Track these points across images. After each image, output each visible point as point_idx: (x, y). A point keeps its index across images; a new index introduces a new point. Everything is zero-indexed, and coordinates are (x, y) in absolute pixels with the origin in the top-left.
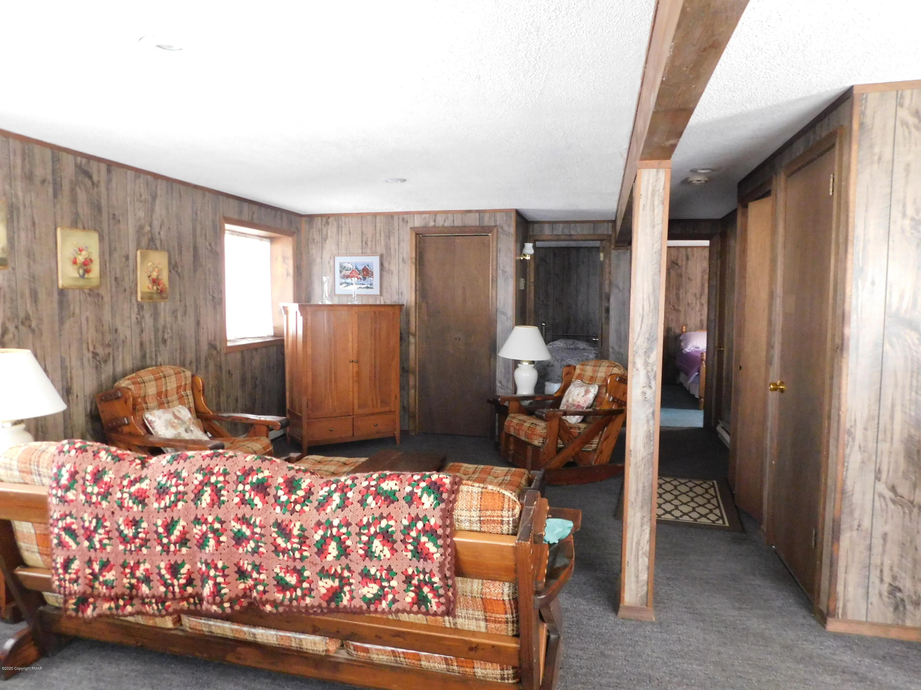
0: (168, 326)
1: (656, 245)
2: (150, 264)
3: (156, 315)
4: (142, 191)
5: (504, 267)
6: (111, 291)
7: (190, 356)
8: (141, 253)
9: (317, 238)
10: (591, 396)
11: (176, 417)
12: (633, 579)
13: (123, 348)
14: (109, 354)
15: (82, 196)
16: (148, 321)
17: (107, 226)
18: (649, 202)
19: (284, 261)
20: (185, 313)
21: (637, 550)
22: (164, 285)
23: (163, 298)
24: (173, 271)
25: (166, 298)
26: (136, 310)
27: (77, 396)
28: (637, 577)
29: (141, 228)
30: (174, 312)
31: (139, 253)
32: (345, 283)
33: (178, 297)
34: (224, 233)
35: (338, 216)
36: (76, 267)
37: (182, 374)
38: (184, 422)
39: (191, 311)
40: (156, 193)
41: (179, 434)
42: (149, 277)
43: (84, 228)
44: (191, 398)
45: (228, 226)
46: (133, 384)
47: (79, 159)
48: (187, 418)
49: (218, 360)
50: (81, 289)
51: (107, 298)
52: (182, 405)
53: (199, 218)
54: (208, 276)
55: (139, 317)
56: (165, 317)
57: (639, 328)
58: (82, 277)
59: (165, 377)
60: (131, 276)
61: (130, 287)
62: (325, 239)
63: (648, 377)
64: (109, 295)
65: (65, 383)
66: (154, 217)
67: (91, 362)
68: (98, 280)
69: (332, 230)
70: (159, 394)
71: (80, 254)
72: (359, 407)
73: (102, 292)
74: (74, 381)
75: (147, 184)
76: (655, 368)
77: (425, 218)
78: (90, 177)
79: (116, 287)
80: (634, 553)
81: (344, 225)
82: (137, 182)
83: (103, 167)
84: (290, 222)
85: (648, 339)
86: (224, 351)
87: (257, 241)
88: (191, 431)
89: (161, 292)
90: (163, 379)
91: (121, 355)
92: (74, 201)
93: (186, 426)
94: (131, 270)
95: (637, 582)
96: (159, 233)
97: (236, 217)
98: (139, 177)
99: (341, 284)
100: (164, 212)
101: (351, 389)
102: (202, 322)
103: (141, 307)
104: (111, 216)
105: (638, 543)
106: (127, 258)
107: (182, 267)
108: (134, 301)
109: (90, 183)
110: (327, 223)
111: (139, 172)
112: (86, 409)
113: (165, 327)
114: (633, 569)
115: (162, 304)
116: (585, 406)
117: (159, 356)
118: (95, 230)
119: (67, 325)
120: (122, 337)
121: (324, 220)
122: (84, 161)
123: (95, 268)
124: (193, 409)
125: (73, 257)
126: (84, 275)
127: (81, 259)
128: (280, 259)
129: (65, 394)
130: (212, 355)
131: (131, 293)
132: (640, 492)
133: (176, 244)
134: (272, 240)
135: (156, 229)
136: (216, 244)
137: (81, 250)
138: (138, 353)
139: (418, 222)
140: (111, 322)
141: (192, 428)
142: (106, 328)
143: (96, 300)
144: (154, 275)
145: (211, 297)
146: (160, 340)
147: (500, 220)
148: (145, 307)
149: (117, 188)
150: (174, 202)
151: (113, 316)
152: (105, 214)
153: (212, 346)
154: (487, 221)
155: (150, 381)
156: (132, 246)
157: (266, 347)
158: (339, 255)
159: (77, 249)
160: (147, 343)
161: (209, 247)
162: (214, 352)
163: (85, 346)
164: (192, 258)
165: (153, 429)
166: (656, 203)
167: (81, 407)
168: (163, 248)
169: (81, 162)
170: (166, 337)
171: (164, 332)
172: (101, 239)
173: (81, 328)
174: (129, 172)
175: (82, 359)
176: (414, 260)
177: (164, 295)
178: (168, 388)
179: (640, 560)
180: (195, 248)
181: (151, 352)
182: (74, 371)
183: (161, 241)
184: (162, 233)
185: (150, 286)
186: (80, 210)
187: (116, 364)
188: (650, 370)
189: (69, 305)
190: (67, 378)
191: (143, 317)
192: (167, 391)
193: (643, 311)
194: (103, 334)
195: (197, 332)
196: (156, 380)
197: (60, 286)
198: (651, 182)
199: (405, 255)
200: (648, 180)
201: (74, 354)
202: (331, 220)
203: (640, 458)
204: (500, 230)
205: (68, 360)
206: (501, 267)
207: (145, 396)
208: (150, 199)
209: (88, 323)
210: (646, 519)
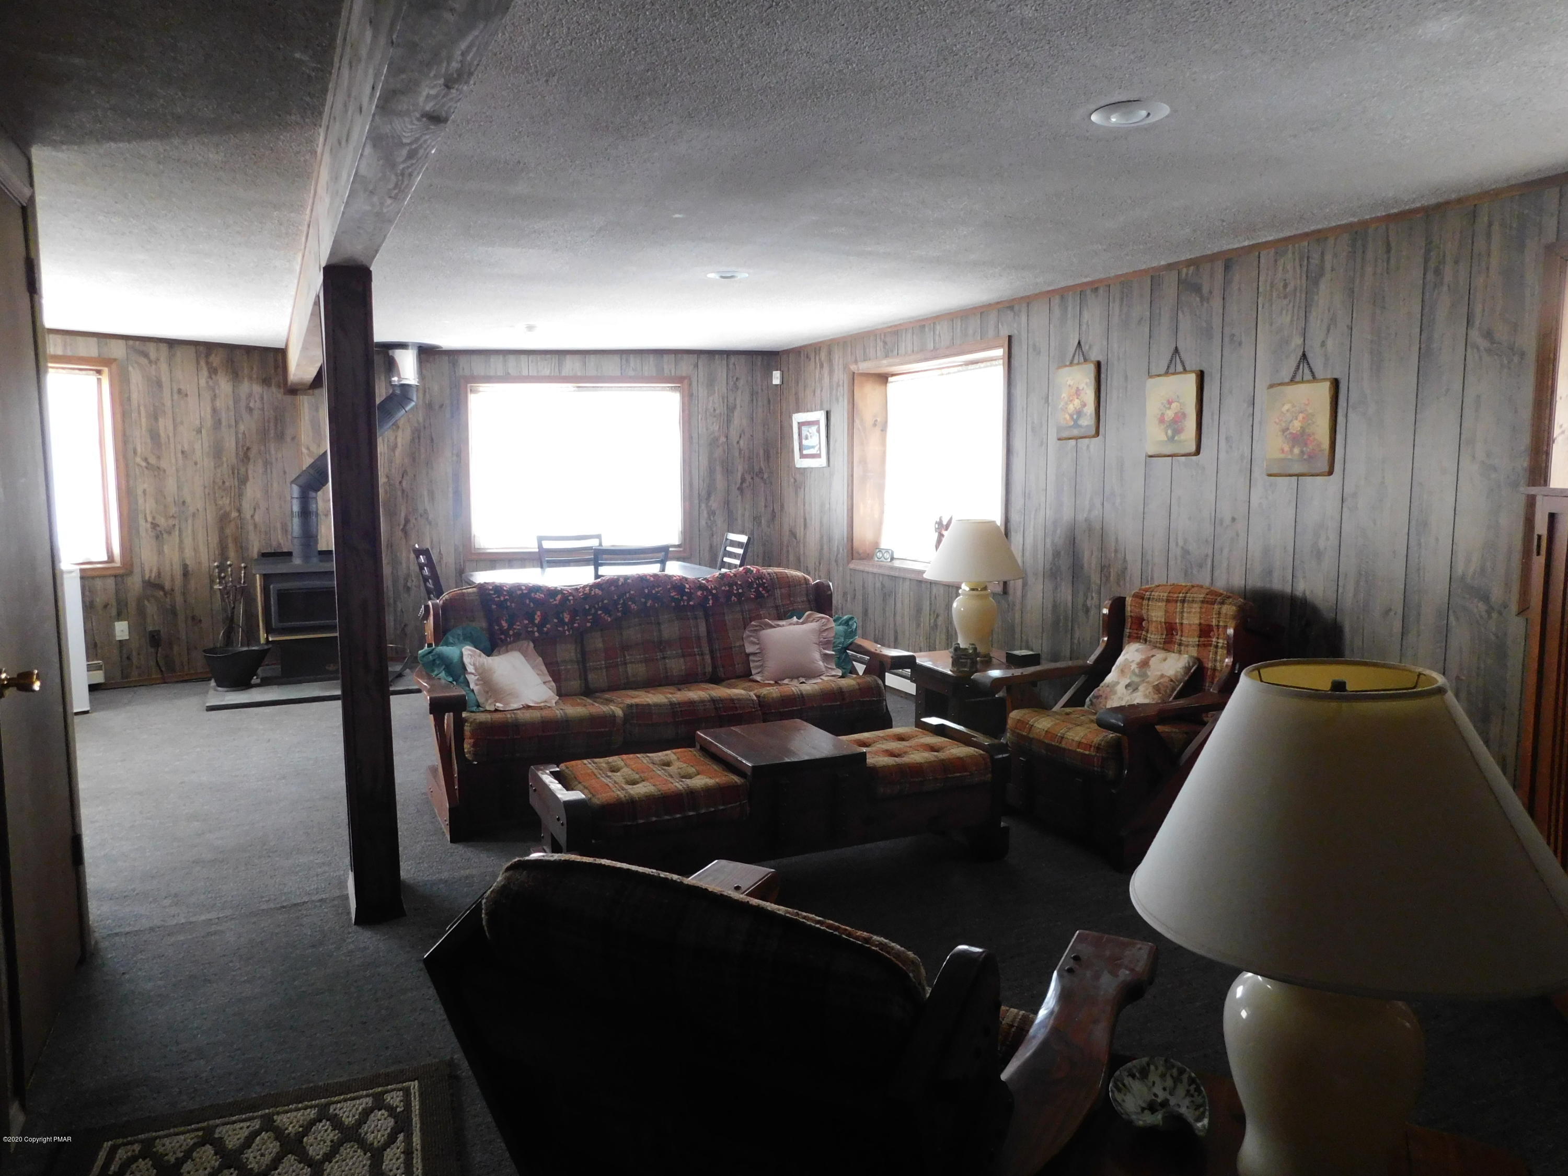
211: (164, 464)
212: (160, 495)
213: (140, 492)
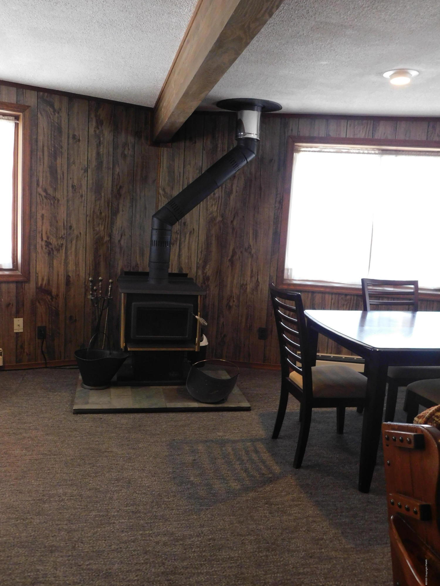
211: (58, 195)
212: (54, 219)
213: (39, 216)
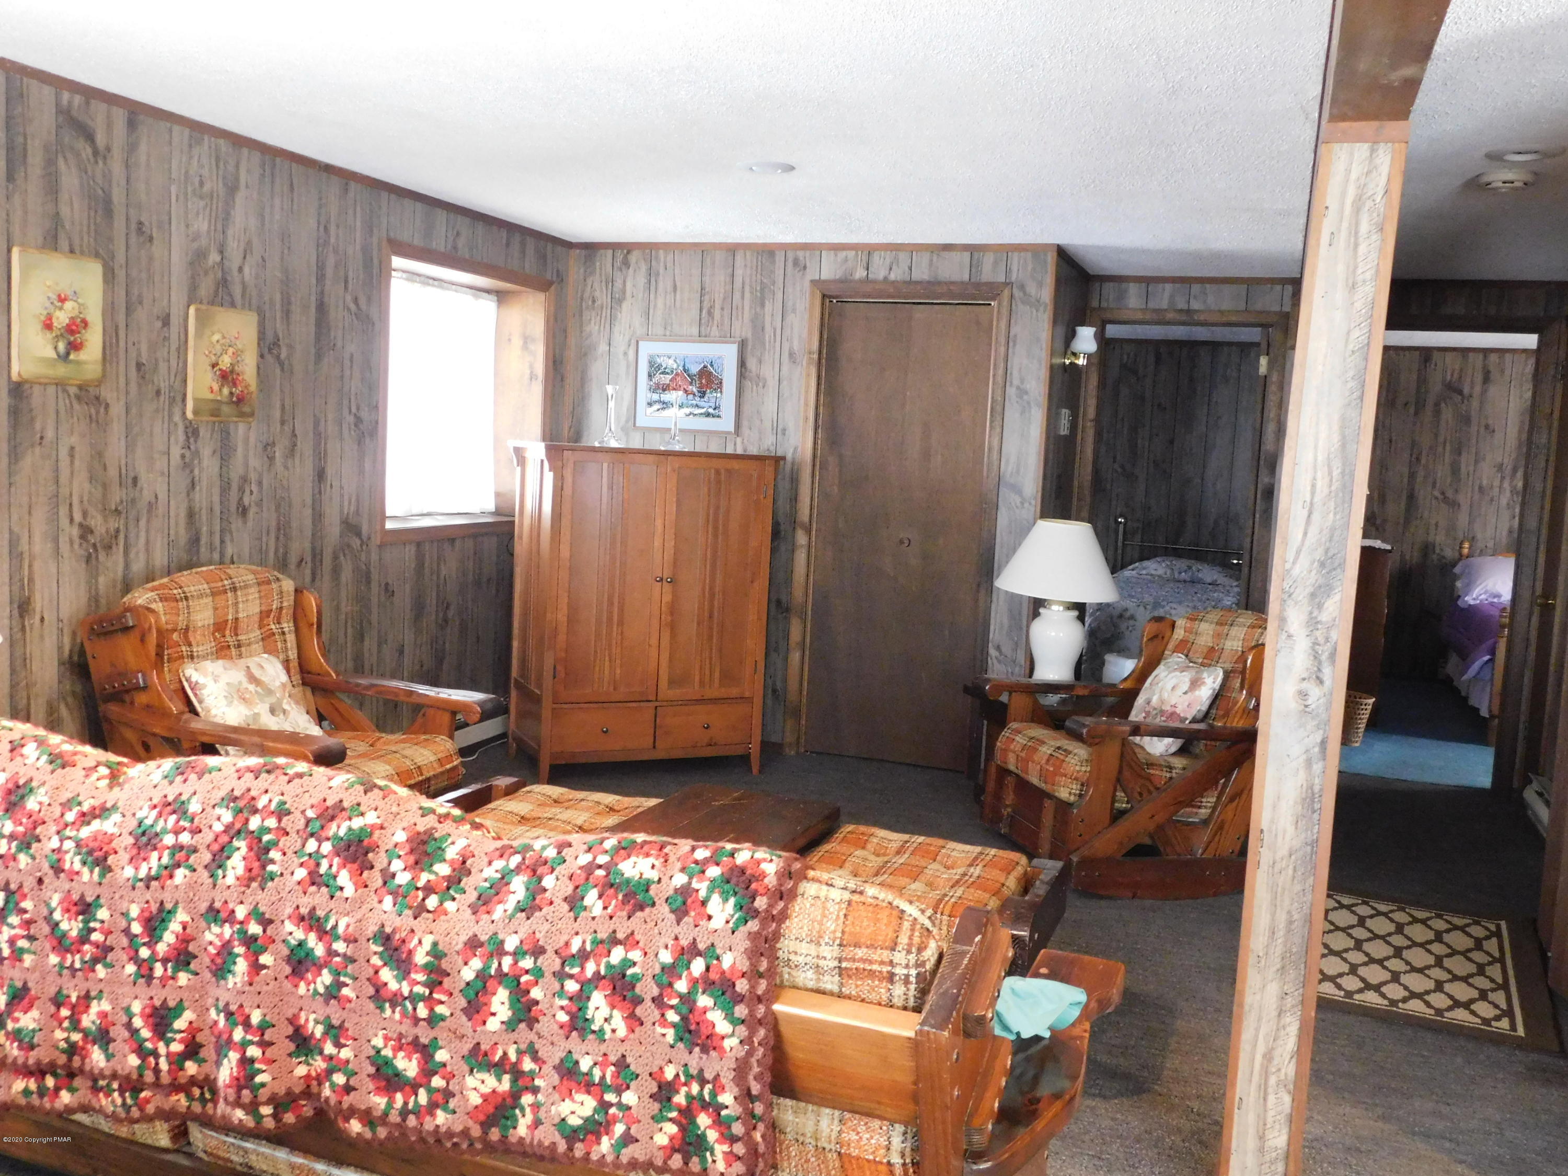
0: (253, 476)
1: (1356, 333)
2: (216, 337)
3: (225, 453)
4: (205, 172)
5: (1022, 381)
6: (127, 393)
7: (300, 546)
8: (197, 310)
9: (602, 297)
10: (1205, 694)
11: (253, 679)
12: (1251, 1143)
13: (148, 521)
14: (118, 531)
15: (70, 180)
16: (208, 465)
17: (123, 249)
18: (1345, 224)
19: (525, 347)
20: (292, 451)
21: (1266, 1074)
22: (247, 387)
23: (242, 415)
24: (269, 358)
25: (252, 414)
26: (181, 437)
27: (42, 619)
28: (1262, 1138)
29: (201, 255)
30: (268, 446)
31: (192, 310)
32: (660, 402)
33: (277, 414)
34: (389, 276)
35: (650, 249)
36: (49, 335)
37: (274, 586)
38: (270, 692)
39: (306, 447)
40: (237, 179)
41: (256, 716)
42: (214, 366)
43: (72, 251)
44: (291, 638)
45: (397, 262)
46: (161, 600)
47: (66, 96)
48: (278, 684)
49: (363, 558)
50: (60, 384)
51: (117, 409)
52: (269, 653)
53: (333, 240)
54: (347, 373)
55: (188, 454)
56: (246, 457)
57: (1300, 536)
58: (65, 357)
59: (234, 589)
60: (174, 362)
61: (171, 387)
62: (618, 301)
63: (1316, 657)
64: (122, 403)
65: (16, 588)
66: (230, 232)
67: (76, 546)
68: (99, 368)
69: (635, 281)
70: (219, 627)
71: (61, 309)
72: (672, 683)
73: (107, 394)
74: (38, 585)
75: (218, 159)
76: (1334, 635)
77: (846, 260)
78: (90, 137)
79: (139, 385)
80: (1256, 1078)
81: (662, 271)
82: (196, 151)
83: (120, 116)
84: (542, 258)
85: (1322, 564)
86: (376, 540)
87: (467, 299)
88: (284, 711)
89: (239, 401)
90: (229, 594)
91: (143, 534)
92: (52, 188)
93: (273, 700)
94: (174, 347)
95: (1261, 1150)
96: (240, 269)
97: (417, 242)
98: (199, 142)
99: (650, 404)
100: (253, 222)
101: (654, 641)
102: (330, 471)
103: (192, 432)
104: (134, 226)
105: (1268, 1057)
106: (166, 322)
107: (290, 347)
108: (177, 418)
109: (89, 150)
110: (626, 263)
111: (199, 129)
112: (60, 648)
113: (245, 480)
114: (1251, 1118)
115: (242, 427)
116: (1190, 718)
117: (228, 543)
118: (97, 255)
119: (27, 462)
120: (147, 495)
121: (620, 256)
122: (78, 99)
123: (94, 340)
124: (294, 664)
125: (45, 313)
126: (68, 354)
127: (62, 318)
128: (517, 342)
129: (16, 613)
130: (349, 546)
131: (172, 401)
132: (1281, 933)
133: (278, 297)
134: (501, 296)
135: (235, 259)
136: (369, 299)
137: (62, 300)
138: (182, 534)
139: (829, 269)
140: (123, 462)
141: (286, 707)
142: (113, 472)
143: (93, 411)
144: (226, 362)
145: (351, 419)
146: (233, 508)
147: (1019, 269)
148: (202, 432)
149: (148, 165)
150: (277, 202)
151: (130, 447)
152: (119, 223)
153: (351, 527)
154: (989, 272)
155: (201, 596)
156: (178, 297)
157: (475, 536)
158: (648, 337)
159: (54, 297)
160: (204, 512)
161: (353, 307)
162: (356, 542)
163: (63, 511)
164: (313, 329)
165: (200, 702)
166: (1364, 227)
167: (50, 643)
168: (247, 305)
169: (70, 103)
170: (246, 503)
171: (241, 490)
172: (109, 276)
173: (57, 470)
174: (176, 129)
175: (56, 540)
176: (816, 356)
177: (246, 409)
178: (241, 615)
179: (1271, 1099)
180: (321, 307)
181: (211, 533)
182: (37, 565)
183: (244, 287)
184: (246, 270)
185: (216, 387)
186: (65, 211)
187: (132, 555)
188: (1321, 640)
189: (32, 420)
190: (22, 580)
191: (197, 454)
192: (237, 619)
193: (1313, 493)
194: (105, 486)
195: (317, 495)
196: (213, 594)
197: (15, 377)
198: (1353, 176)
199: (796, 347)
200: (1348, 171)
201: (40, 525)
202: (634, 257)
203: (1283, 851)
204: (1017, 293)
205: (24, 540)
206: (1016, 382)
207: (187, 629)
208: (222, 191)
209: (72, 463)
210: (1289, 1001)
